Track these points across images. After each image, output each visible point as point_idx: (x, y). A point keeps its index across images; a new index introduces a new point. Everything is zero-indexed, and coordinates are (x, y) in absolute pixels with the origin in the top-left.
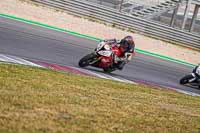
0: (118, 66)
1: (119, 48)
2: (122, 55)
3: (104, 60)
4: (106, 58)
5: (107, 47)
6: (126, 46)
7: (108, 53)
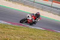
0: (34, 23)
1: (35, 17)
2: (35, 19)
3: (29, 21)
4: (29, 20)
5: (30, 16)
6: (37, 16)
7: (30, 18)
